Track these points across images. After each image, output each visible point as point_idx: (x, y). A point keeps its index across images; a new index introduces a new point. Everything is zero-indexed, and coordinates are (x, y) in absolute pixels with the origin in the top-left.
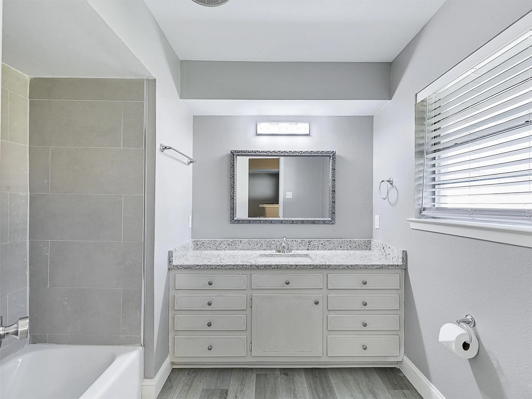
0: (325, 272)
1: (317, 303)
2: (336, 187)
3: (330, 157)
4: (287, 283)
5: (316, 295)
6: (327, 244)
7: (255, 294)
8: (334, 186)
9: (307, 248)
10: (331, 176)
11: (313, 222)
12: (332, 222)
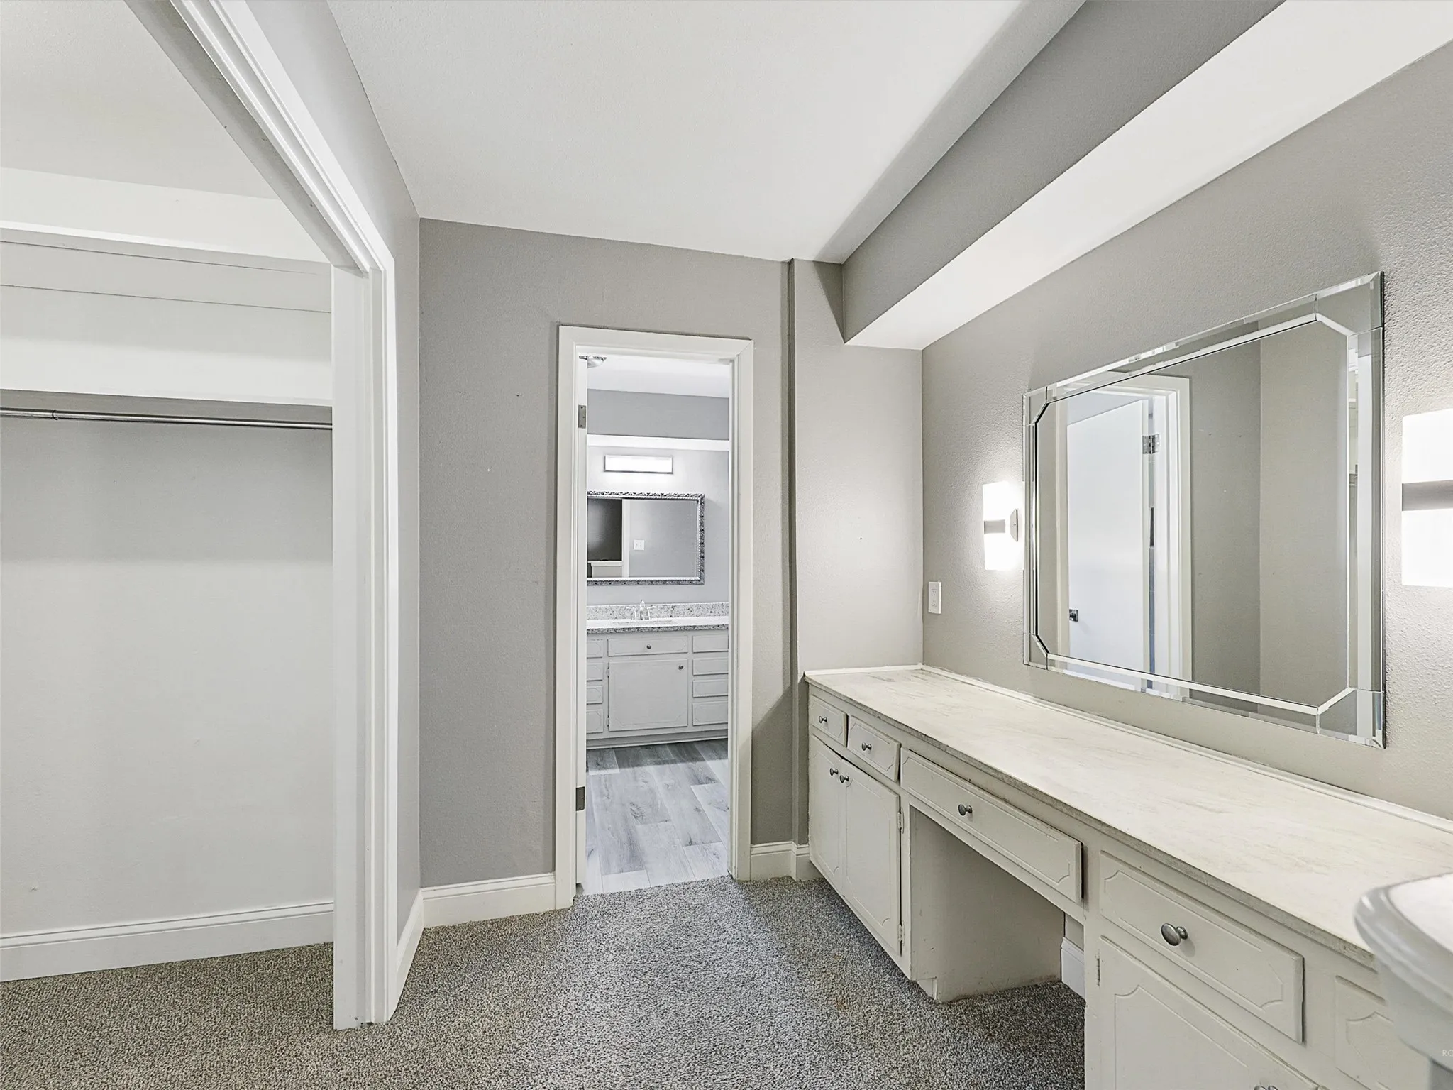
0: (691, 634)
1: (681, 668)
2: (705, 539)
3: (698, 501)
4: (649, 648)
5: (682, 660)
6: (695, 608)
7: (613, 662)
8: (702, 538)
9: (669, 614)
10: (698, 524)
11: (678, 582)
12: (700, 582)
